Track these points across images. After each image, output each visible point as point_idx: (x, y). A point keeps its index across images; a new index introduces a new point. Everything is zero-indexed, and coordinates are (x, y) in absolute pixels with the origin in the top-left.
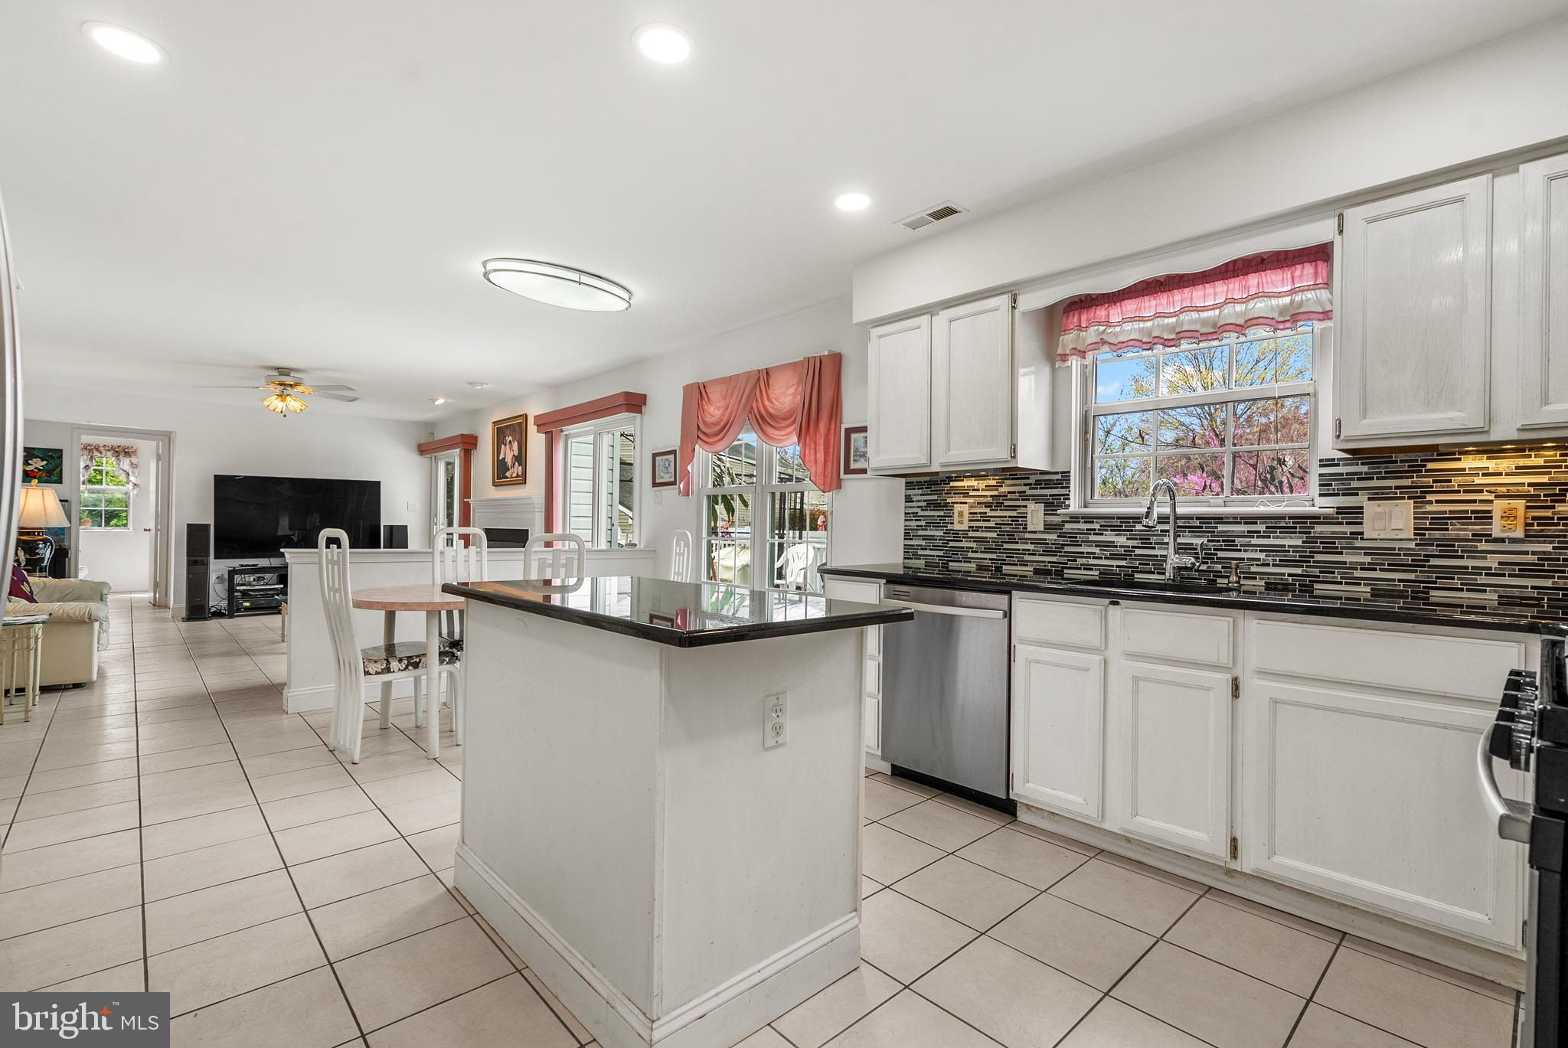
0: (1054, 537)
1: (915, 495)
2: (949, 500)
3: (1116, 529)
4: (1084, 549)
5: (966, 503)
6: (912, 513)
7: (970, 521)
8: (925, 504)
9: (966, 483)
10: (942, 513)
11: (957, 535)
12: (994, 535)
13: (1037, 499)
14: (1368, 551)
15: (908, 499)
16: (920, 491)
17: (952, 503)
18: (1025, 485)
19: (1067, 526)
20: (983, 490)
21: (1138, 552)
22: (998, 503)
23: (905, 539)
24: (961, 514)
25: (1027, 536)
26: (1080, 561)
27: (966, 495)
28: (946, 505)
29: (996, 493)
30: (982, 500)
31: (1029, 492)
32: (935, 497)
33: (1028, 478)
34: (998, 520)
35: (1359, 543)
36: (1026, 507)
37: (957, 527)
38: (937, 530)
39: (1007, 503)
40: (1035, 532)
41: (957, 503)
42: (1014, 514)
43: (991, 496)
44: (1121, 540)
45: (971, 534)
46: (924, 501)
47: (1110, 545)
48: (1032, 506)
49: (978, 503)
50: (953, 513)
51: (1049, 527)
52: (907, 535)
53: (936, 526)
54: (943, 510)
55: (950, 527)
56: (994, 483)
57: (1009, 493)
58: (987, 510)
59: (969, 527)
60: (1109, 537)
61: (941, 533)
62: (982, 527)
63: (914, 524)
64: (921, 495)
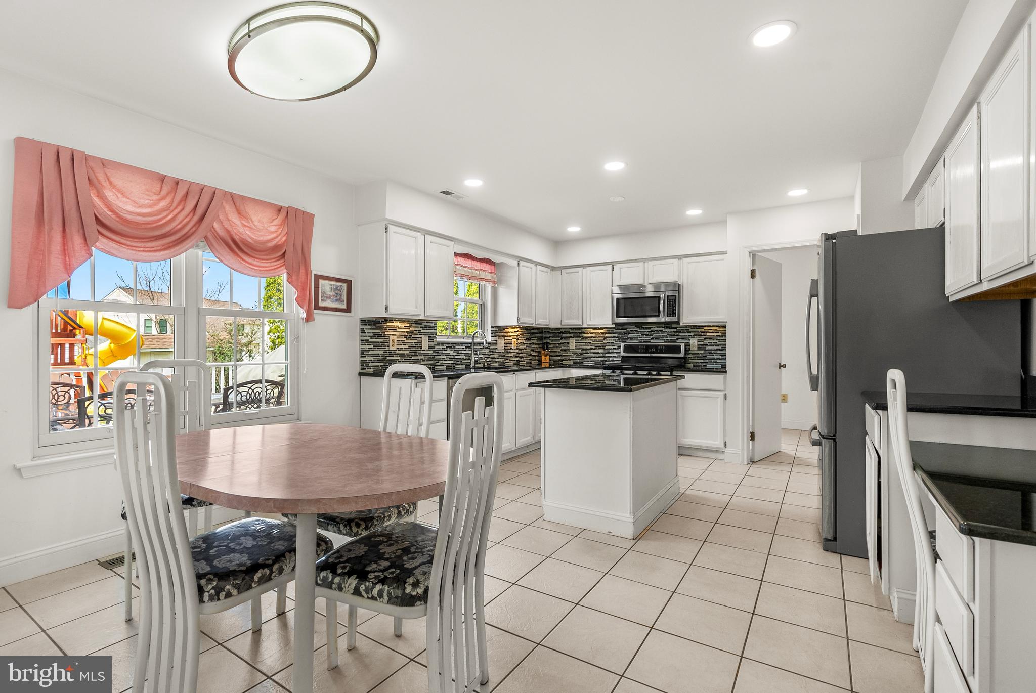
0: (431, 352)
1: (366, 329)
2: (386, 333)
3: (450, 348)
4: (441, 357)
5: (395, 335)
6: (365, 340)
7: (397, 345)
8: (372, 335)
9: (395, 324)
10: (382, 341)
11: (391, 353)
12: (408, 352)
13: (425, 334)
14: (499, 353)
15: (362, 331)
16: (369, 327)
17: (388, 335)
18: (421, 327)
19: (436, 347)
20: (403, 328)
21: (456, 357)
22: (409, 336)
23: (361, 357)
24: (393, 341)
25: (422, 352)
26: (440, 362)
27: (395, 330)
28: (384, 336)
29: (409, 330)
30: (403, 334)
31: (422, 331)
32: (378, 331)
33: (422, 324)
34: (410, 345)
35: (497, 351)
36: (421, 338)
37: (391, 348)
38: (380, 350)
39: (413, 336)
40: (425, 350)
41: (390, 335)
42: (416, 341)
43: (407, 332)
44: (452, 353)
45: (397, 352)
46: (372, 333)
47: (449, 354)
48: (423, 337)
49: (401, 335)
50: (389, 341)
51: (430, 348)
52: (362, 354)
53: (379, 348)
54: (383, 339)
55: (387, 348)
56: (408, 325)
57: (414, 331)
58: (405, 339)
59: (397, 348)
60: (449, 351)
61: (382, 352)
62: (402, 348)
63: (367, 347)
64: (370, 329)
